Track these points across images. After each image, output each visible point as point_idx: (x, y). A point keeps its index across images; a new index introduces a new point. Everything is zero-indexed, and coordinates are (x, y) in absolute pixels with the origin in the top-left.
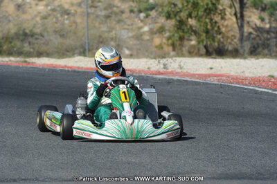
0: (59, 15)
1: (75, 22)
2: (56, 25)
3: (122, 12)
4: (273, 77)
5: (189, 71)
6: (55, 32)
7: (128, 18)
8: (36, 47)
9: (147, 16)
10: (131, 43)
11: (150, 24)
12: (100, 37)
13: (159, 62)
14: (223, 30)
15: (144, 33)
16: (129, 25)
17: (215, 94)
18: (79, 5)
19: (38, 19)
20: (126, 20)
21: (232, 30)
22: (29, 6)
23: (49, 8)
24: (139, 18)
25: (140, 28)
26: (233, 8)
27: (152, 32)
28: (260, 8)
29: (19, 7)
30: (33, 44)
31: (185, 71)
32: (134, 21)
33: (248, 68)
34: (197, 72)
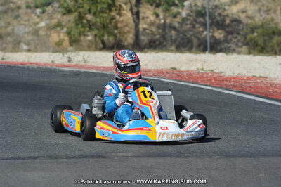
3: (19, 8)
4: (175, 69)
5: (93, 64)
7: (26, 14)
9: (43, 12)
10: (29, 38)
11: (46, 20)
14: (119, 25)
15: (41, 28)
16: (25, 21)
20: (22, 16)
21: (127, 26)
24: (36, 13)
25: (38, 23)
26: (129, 4)
27: (50, 28)
28: (154, 5)
31: (89, 64)
32: (31, 17)
33: (150, 61)
34: (101, 65)
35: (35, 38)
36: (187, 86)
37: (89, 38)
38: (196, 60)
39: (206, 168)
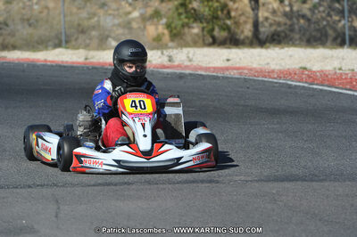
1: (47, 8)
2: (24, 12)
4: (305, 69)
5: (200, 64)
6: (23, 20)
10: (118, 32)
11: (140, 8)
12: (79, 25)
13: (162, 53)
14: (233, 14)
15: (133, 19)
17: (240, 89)
20: (110, 4)
21: (243, 14)
24: (127, 1)
25: (129, 13)
27: (144, 19)
31: (195, 64)
32: (121, 5)
33: (274, 59)
35: (126, 31)
36: (321, 90)
37: (196, 31)
38: (332, 57)
39: (347, 195)
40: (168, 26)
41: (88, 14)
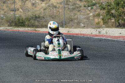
0: (51, 8)
1: (59, 11)
2: (50, 13)
3: (81, 7)
5: (110, 35)
6: (50, 16)
7: (84, 9)
8: (41, 23)
9: (92, 9)
10: (84, 21)
11: (93, 12)
12: (70, 18)
13: (96, 30)
15: (90, 16)
16: (83, 13)
17: (121, 46)
18: (61, 3)
19: (42, 10)
20: (82, 10)
22: (38, 4)
23: (47, 5)
24: (88, 9)
25: (89, 14)
27: (94, 16)
29: (33, 4)
30: (40, 21)
32: (86, 11)
34: (114, 35)
37: (113, 21)
40: (103, 19)
41: (74, 14)
